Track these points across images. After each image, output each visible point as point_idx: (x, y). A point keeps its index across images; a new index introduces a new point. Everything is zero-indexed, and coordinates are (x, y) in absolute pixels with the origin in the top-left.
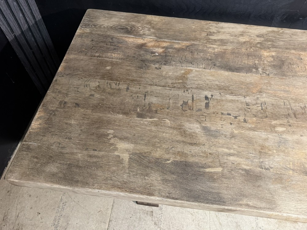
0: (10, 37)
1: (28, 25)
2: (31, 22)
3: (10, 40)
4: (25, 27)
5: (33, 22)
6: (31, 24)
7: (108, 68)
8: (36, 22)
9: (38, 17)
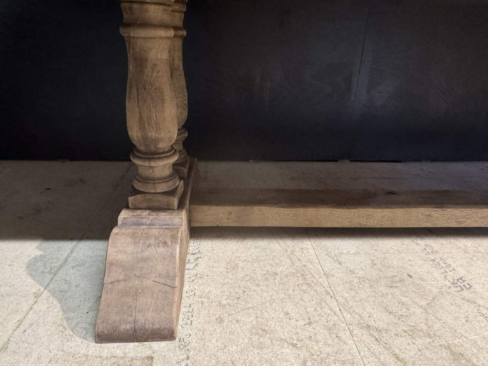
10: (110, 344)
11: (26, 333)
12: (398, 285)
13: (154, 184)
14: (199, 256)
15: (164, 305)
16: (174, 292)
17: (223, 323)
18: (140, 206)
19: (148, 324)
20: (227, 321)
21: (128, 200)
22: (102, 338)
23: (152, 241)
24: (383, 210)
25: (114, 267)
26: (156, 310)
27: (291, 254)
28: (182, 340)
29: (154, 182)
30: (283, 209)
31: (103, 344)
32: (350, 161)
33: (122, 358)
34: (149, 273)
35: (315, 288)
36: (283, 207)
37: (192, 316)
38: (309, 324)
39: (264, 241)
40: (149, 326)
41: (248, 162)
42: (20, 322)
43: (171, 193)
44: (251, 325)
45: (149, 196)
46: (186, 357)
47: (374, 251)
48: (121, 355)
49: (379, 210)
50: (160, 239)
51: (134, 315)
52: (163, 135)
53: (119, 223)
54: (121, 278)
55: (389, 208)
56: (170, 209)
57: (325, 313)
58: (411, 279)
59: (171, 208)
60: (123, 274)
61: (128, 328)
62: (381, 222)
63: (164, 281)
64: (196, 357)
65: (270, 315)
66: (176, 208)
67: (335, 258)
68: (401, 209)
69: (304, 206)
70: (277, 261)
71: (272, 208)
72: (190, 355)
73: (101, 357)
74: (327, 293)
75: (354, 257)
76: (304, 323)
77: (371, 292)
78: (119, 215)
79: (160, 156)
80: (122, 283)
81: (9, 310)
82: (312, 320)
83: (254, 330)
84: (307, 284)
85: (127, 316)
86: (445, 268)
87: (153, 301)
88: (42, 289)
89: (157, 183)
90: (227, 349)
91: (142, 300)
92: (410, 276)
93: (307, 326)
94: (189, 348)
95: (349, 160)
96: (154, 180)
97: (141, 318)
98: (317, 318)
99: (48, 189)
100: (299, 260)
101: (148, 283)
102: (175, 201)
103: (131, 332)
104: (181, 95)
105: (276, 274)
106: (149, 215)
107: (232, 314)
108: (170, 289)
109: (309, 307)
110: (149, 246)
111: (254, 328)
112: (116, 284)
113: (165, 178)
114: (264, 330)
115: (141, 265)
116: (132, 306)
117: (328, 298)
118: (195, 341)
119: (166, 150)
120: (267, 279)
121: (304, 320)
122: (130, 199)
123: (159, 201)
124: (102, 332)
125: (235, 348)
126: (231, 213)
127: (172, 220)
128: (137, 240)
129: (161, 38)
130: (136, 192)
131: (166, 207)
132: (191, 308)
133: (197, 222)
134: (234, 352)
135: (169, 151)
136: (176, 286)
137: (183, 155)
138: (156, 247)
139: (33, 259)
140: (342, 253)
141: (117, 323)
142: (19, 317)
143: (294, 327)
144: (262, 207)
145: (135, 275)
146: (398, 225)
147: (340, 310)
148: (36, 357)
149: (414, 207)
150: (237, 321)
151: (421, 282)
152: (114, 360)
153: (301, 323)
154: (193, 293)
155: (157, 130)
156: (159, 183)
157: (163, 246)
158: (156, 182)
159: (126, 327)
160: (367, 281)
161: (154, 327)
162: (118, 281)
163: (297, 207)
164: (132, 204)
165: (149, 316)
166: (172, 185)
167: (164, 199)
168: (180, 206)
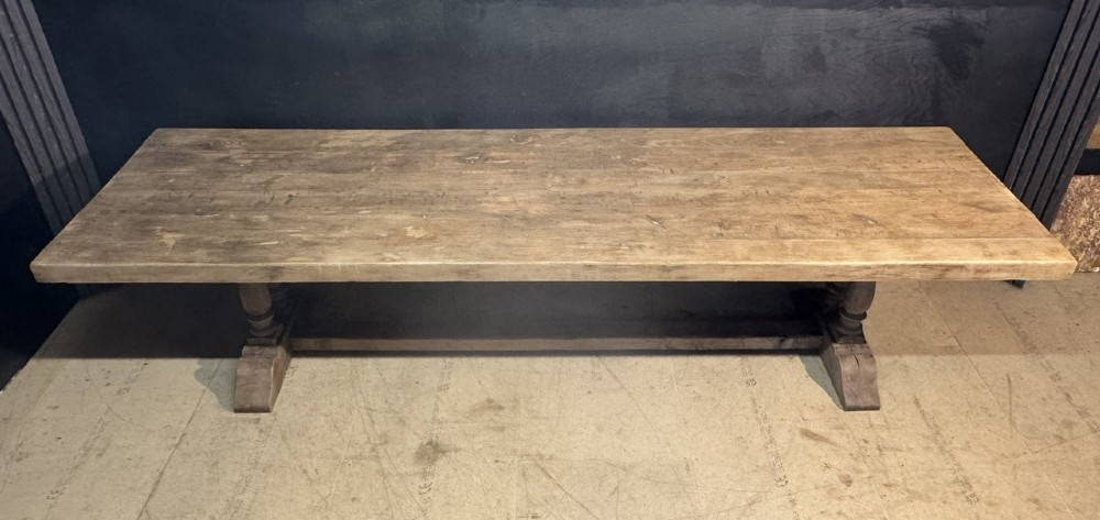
0: (35, 179)
1: (66, 162)
2: (71, 157)
3: (35, 184)
4: (60, 164)
5: (74, 157)
6: (70, 161)
7: (171, 181)
8: (79, 159)
9: (83, 150)
10: (242, 413)
13: (260, 332)
15: (265, 396)
18: (255, 343)
20: (299, 404)
21: (248, 340)
22: (238, 411)
23: (259, 365)
25: (240, 377)
28: (274, 413)
34: (259, 381)
40: (258, 406)
43: (271, 337)
45: (258, 338)
50: (263, 364)
51: (251, 401)
53: (243, 354)
59: (272, 344)
66: (275, 345)
73: (237, 418)
78: (242, 349)
79: (260, 317)
80: (245, 386)
85: (247, 401)
87: (259, 396)
88: (205, 387)
91: (255, 394)
94: (276, 417)
96: (260, 330)
97: (254, 402)
101: (259, 386)
102: (274, 341)
106: (259, 349)
110: (257, 368)
113: (266, 328)
115: (253, 378)
116: (250, 397)
118: (280, 414)
119: (265, 313)
123: (264, 341)
126: (316, 342)
127: (274, 352)
130: (252, 336)
131: (270, 344)
133: (296, 347)
135: (267, 314)
136: (271, 387)
138: (261, 369)
141: (243, 404)
145: (251, 382)
154: (286, 390)
155: (256, 307)
156: (263, 331)
159: (248, 406)
161: (261, 408)
164: (250, 343)
165: (258, 401)
166: (271, 332)
167: (268, 340)
168: (278, 343)
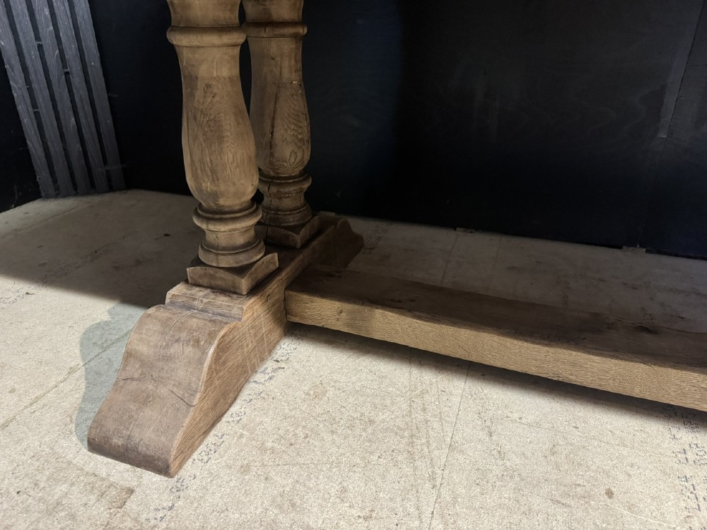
10: (102, 457)
11: (33, 415)
12: (572, 503)
13: (217, 254)
14: (283, 366)
15: (168, 427)
16: (188, 412)
17: (246, 475)
18: (200, 281)
19: (142, 447)
20: (254, 473)
21: (186, 271)
22: (97, 446)
23: (184, 335)
24: (604, 359)
25: (132, 359)
26: (157, 431)
27: (417, 396)
28: (181, 481)
29: (217, 252)
30: (418, 321)
31: (95, 455)
32: (647, 251)
33: (103, 479)
34: (168, 378)
35: (418, 463)
36: (419, 318)
37: (215, 452)
38: (366, 519)
39: (391, 364)
40: (142, 449)
41: (455, 230)
42: (37, 398)
43: (240, 271)
44: (281, 490)
45: (211, 271)
46: (171, 505)
47: (571, 428)
48: (104, 475)
49: (596, 358)
50: (194, 334)
51: (130, 429)
52: (222, 187)
53: (167, 301)
54: (136, 376)
55: (617, 358)
56: (235, 293)
57: (405, 509)
58: (608, 500)
59: (238, 291)
60: (140, 371)
61: (120, 443)
62: (601, 379)
63: (181, 392)
64: (180, 511)
65: (318, 484)
66: (245, 293)
67: (488, 423)
68: (642, 365)
69: (454, 324)
70: (388, 402)
71: (403, 318)
72: (176, 505)
73: (82, 470)
74: (432, 478)
75: (524, 429)
76: (359, 514)
77: (510, 499)
78: (169, 290)
79: (224, 216)
80: (135, 383)
81: (37, 381)
82: (374, 515)
83: (279, 499)
84: (409, 452)
85: (122, 427)
86: (701, 499)
87: (159, 417)
88: (82, 364)
89: (221, 254)
90: (226, 513)
91: (148, 412)
92: (610, 494)
93: (361, 520)
94: (182, 494)
95: (644, 250)
96: (217, 250)
97: (137, 435)
98: (384, 514)
99: (166, 235)
100: (424, 410)
101: (163, 391)
102: (244, 283)
103: (122, 450)
104: (292, 127)
105: (371, 422)
106: (204, 296)
107: (266, 465)
108: (184, 407)
109: (384, 492)
110: (177, 341)
111: (281, 496)
112: (129, 381)
113: (234, 248)
114: (293, 505)
115: (160, 364)
116: (133, 417)
117: (428, 485)
118: (195, 487)
119: (237, 208)
120: (351, 427)
121: (362, 509)
122: (188, 269)
123: (223, 279)
124: (94, 439)
125: (237, 515)
126: (341, 312)
127: (231, 309)
128: (167, 330)
129: (214, 46)
130: (197, 262)
131: (232, 290)
132: (221, 440)
133: (295, 316)
134: (232, 522)
135: (240, 211)
136: (194, 404)
137: (300, 214)
138: (185, 346)
139: (96, 324)
140: (507, 417)
141: (111, 433)
142: (38, 393)
143: (340, 515)
144: (387, 312)
145: (152, 376)
146: (637, 392)
147: (433, 513)
148: (25, 447)
149: (674, 367)
150: (266, 479)
151: (625, 512)
152: (92, 479)
153: (355, 512)
154: (238, 418)
155: (213, 181)
156: (223, 255)
157: (193, 346)
158: (220, 252)
159: (117, 441)
160: (517, 479)
161: (148, 452)
162: (132, 379)
163: (443, 323)
164: (191, 277)
165: (147, 436)
166: (243, 259)
167: (229, 277)
168: (255, 290)
